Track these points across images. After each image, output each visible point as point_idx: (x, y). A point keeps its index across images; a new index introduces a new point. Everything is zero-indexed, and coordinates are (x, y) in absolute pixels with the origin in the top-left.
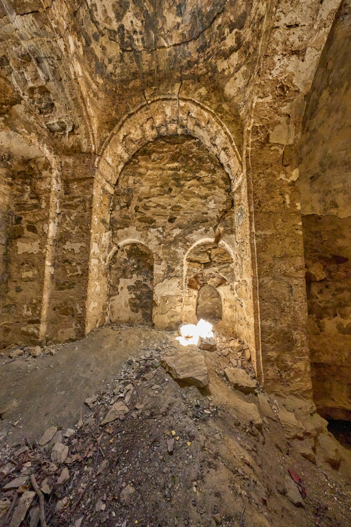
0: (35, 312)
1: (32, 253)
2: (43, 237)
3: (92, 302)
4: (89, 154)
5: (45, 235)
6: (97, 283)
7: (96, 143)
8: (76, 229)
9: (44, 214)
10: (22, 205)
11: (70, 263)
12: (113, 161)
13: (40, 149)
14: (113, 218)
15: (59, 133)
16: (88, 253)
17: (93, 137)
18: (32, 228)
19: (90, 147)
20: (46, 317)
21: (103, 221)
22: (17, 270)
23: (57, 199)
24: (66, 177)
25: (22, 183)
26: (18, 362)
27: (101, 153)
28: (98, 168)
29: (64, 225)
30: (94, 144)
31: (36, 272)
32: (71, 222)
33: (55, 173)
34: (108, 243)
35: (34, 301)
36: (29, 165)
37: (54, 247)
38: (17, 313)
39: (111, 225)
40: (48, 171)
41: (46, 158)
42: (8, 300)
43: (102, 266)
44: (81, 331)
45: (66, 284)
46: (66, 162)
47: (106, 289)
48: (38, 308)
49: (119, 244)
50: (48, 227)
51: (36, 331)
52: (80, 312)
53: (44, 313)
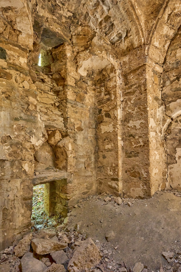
0: (115, 172)
1: (109, 132)
2: (114, 120)
3: (154, 169)
4: (140, 47)
5: (116, 118)
6: (156, 153)
7: (144, 35)
8: (135, 110)
9: (114, 104)
10: (101, 101)
11: (134, 137)
12: (160, 44)
13: (108, 60)
14: (164, 94)
15: (118, 42)
16: (147, 127)
17: (142, 31)
18: (108, 115)
19: (140, 41)
20: (122, 177)
21: (156, 99)
22: (102, 144)
23: (121, 90)
24: (125, 72)
25: (100, 87)
26: (110, 206)
27: (149, 41)
28: (148, 55)
29: (127, 109)
30: (143, 37)
31: (113, 145)
32: (131, 105)
33: (118, 72)
34: (162, 116)
35: (114, 165)
36: (103, 73)
37: (122, 126)
38: (104, 172)
39: (163, 100)
40: (113, 73)
41: (112, 64)
42: (99, 163)
43: (159, 138)
44: (148, 191)
45: (133, 153)
46: (124, 62)
47: (164, 158)
48: (117, 170)
49: (172, 116)
50: (117, 112)
51: (117, 187)
52: (145, 176)
53: (120, 174)
